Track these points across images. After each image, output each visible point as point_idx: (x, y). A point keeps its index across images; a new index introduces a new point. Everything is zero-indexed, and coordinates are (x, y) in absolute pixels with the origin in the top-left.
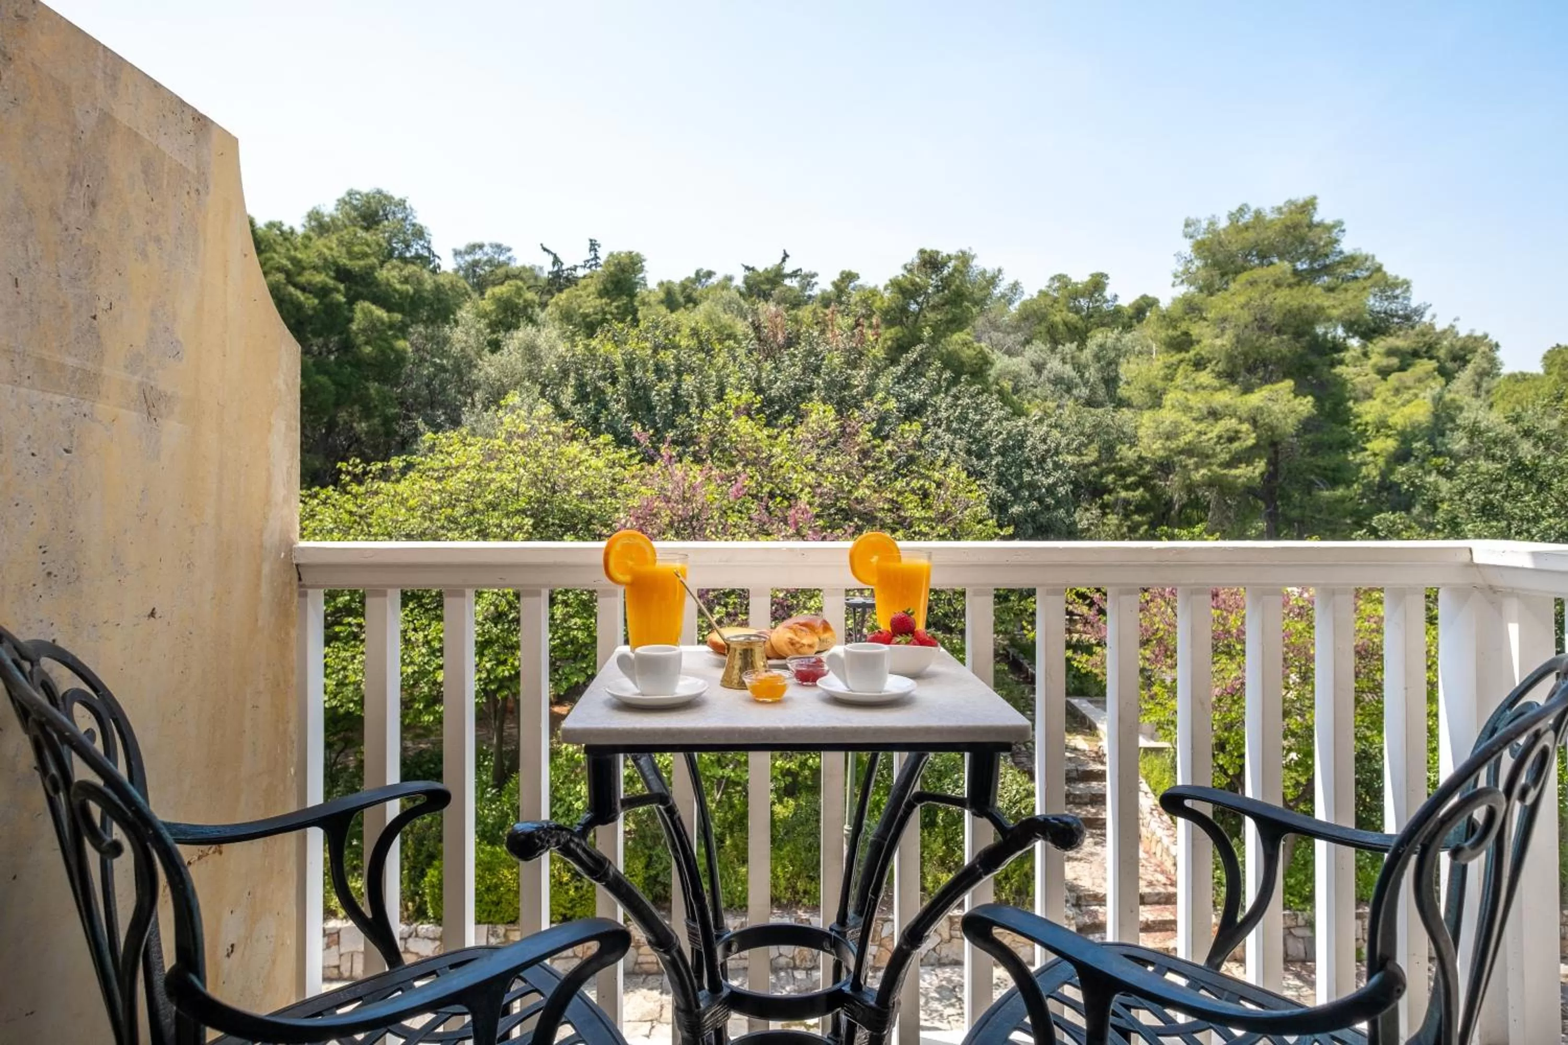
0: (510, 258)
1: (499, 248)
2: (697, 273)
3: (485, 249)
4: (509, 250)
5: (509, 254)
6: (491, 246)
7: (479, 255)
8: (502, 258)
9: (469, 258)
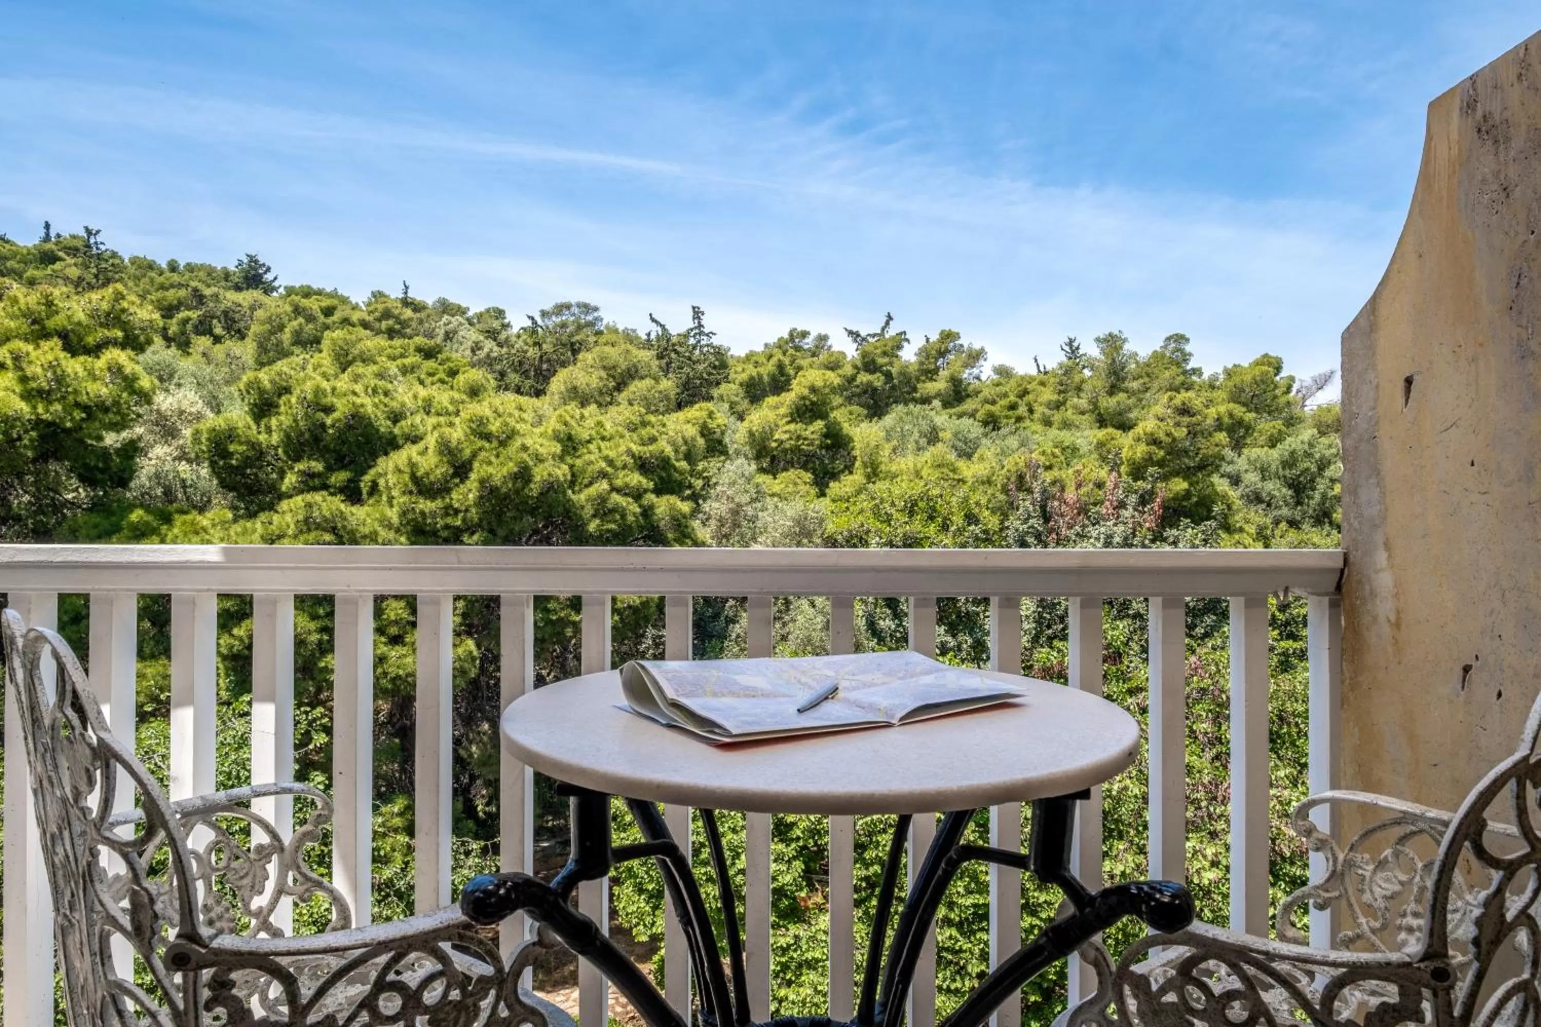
0: (596, 319)
1: (587, 308)
2: (791, 334)
3: (572, 309)
4: (596, 309)
5: (596, 314)
6: (579, 305)
7: (566, 317)
8: (590, 318)
9: (557, 320)
